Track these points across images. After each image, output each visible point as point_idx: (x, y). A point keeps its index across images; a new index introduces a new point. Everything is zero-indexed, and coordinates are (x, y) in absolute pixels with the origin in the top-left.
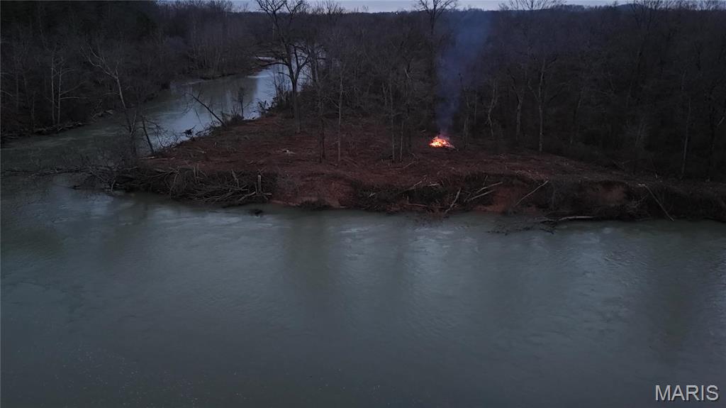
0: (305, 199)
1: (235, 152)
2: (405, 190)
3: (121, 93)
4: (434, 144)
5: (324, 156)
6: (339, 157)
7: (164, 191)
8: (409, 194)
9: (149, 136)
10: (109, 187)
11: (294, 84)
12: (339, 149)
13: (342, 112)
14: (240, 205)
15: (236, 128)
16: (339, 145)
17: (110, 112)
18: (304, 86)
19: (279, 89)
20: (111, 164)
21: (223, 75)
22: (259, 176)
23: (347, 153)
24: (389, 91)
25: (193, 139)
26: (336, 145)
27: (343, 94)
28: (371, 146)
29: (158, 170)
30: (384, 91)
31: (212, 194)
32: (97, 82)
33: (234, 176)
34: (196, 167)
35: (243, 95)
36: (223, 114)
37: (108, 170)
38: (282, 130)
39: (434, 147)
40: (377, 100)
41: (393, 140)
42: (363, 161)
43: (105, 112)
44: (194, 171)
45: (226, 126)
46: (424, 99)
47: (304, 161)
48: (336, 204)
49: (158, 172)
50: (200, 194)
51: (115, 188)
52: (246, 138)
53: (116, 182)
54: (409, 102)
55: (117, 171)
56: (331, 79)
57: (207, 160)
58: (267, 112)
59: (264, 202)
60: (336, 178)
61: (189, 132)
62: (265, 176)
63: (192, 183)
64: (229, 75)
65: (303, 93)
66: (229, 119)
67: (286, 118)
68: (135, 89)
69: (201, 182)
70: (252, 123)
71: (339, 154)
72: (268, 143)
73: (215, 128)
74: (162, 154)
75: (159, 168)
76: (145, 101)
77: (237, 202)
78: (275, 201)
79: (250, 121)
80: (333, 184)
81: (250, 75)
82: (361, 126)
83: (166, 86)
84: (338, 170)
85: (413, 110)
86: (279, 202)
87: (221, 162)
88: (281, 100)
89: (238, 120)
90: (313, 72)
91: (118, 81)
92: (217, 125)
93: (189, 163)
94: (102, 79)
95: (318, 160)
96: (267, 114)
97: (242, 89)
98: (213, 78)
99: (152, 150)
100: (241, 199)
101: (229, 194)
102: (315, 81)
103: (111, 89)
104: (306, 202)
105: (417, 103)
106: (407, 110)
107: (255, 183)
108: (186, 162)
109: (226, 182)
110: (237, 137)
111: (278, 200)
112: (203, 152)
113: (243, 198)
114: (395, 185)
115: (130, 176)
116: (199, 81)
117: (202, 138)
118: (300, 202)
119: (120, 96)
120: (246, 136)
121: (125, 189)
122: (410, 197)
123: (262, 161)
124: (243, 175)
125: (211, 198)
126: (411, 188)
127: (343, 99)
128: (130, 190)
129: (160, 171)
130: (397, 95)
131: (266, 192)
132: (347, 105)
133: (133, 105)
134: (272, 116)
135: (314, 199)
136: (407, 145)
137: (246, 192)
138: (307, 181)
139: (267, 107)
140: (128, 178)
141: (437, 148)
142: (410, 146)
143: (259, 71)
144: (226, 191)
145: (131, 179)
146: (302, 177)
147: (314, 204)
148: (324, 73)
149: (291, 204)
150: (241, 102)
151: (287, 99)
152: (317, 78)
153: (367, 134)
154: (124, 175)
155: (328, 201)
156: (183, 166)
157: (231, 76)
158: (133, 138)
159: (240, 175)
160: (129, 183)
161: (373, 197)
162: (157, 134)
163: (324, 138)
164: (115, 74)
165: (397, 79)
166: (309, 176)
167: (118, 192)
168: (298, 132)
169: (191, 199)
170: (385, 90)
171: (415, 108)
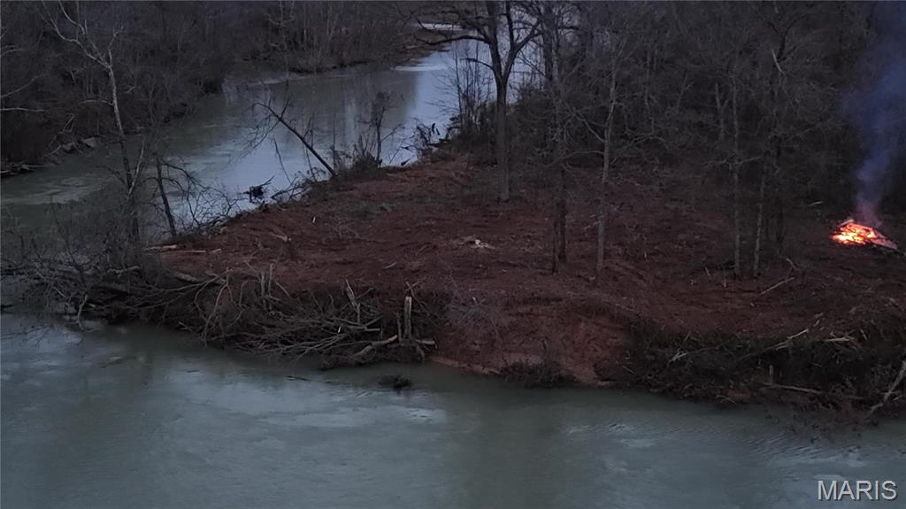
0: (514, 359)
1: (356, 241)
2: (765, 350)
3: (115, 101)
4: (845, 237)
5: (562, 257)
6: (600, 260)
7: (190, 325)
8: (774, 358)
9: (169, 199)
10: (72, 310)
11: (502, 85)
12: (601, 241)
13: (611, 152)
14: (360, 365)
15: (362, 186)
16: (601, 230)
17: (91, 142)
18: (525, 91)
19: (465, 97)
20: (82, 259)
21: (342, 65)
22: (409, 299)
23: (620, 251)
24: (730, 103)
25: (265, 209)
26: (594, 231)
27: (617, 110)
28: (681, 237)
29: (183, 276)
30: (719, 106)
31: (299, 336)
32: (66, 77)
33: (351, 296)
34: (267, 273)
35: (381, 111)
36: (335, 155)
37: (75, 270)
38: (467, 192)
39: (842, 245)
40: (700, 125)
41: (737, 221)
42: (659, 273)
43: (79, 142)
44: (263, 281)
45: (341, 180)
46: (819, 125)
47: (515, 266)
48: (586, 374)
49: (185, 282)
50: (269, 334)
51: (86, 315)
52: (382, 208)
53: (89, 301)
54: (780, 131)
55: (94, 275)
56: (588, 74)
57: (294, 257)
58: (435, 149)
59: (415, 361)
60: (589, 310)
61: (257, 192)
62: (422, 299)
63: (254, 308)
64: (353, 64)
65: (521, 107)
66: (349, 164)
67: (478, 164)
68: (147, 93)
69: (275, 308)
70: (399, 175)
71: (601, 252)
72: (433, 223)
73: (315, 184)
74: (194, 239)
75: (185, 273)
76: (167, 121)
77: (354, 357)
78: (441, 360)
79: (395, 170)
80: (582, 325)
81: (399, 64)
82: (656, 188)
83: (213, 87)
84: (595, 293)
85: (791, 151)
86: (449, 362)
87: (325, 263)
88: (470, 123)
89: (368, 167)
90: (547, 56)
91: (112, 73)
92: (320, 178)
93: (253, 262)
94: (79, 70)
95: (549, 265)
96: (435, 153)
97: (381, 96)
98: (319, 71)
99: (173, 231)
100: (363, 352)
101: (336, 338)
102: (551, 78)
103: (96, 92)
104: (514, 367)
105: (800, 135)
106: (773, 152)
107: (397, 314)
108: (246, 260)
109: (332, 311)
110: (364, 204)
111: (447, 356)
112: (285, 239)
113: (368, 348)
114: (739, 335)
115: (120, 287)
116: (288, 76)
117: (286, 206)
118: (502, 365)
119: (113, 108)
120: (384, 205)
121: (108, 317)
122: (776, 369)
123: (416, 264)
124: (371, 294)
125: (296, 345)
126: (781, 346)
127: (616, 122)
128: (119, 319)
129: (189, 278)
130: (751, 114)
131: (422, 337)
132: (625, 137)
133: (138, 128)
134: (445, 159)
135: (535, 360)
136: (773, 237)
137: (374, 336)
138: (518, 314)
139: (435, 139)
140: (113, 291)
141: (852, 246)
142: (780, 239)
143: (423, 56)
144: (330, 332)
145: (122, 296)
146: (508, 305)
147: (532, 372)
148: (573, 61)
149: (479, 368)
150: (378, 126)
151: (481, 120)
152: (555, 73)
153: (672, 206)
154: (107, 285)
155: (567, 365)
156: (240, 269)
157: (359, 67)
158: (133, 202)
159: (366, 294)
160: (116, 304)
161: (681, 362)
162: (185, 194)
163: (564, 213)
164: (108, 59)
165: (752, 76)
166: (525, 303)
167: (89, 324)
168: (505, 195)
169: (251, 346)
170: (722, 102)
171: (796, 146)
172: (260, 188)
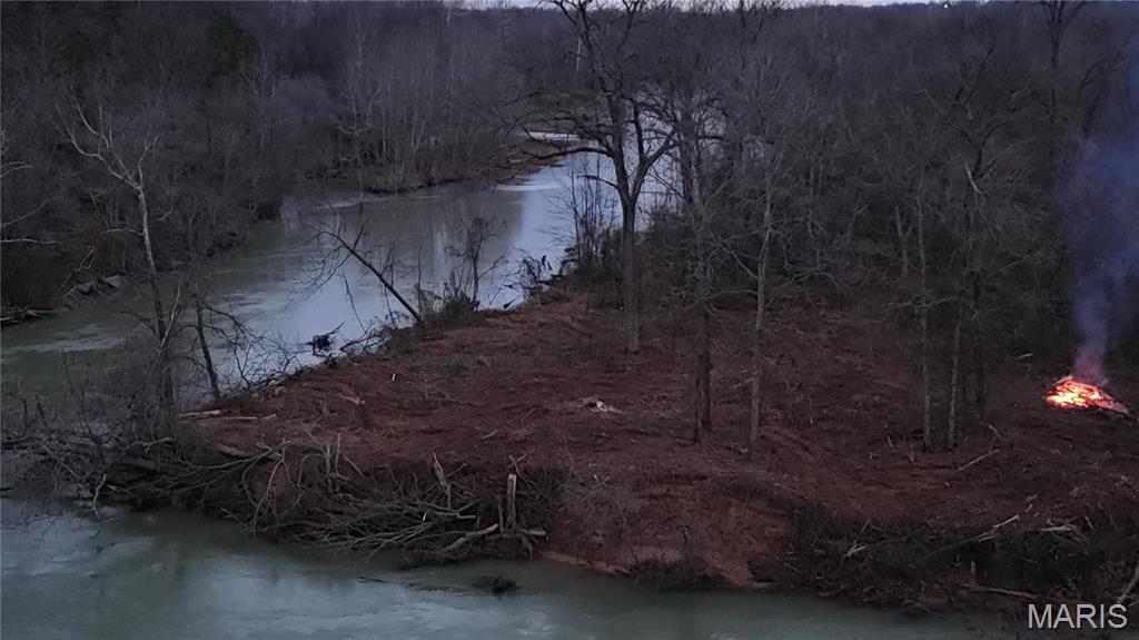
0: (646, 554)
1: (446, 404)
2: (965, 542)
3: (146, 231)
4: (1062, 399)
5: (707, 423)
6: (755, 428)
7: (235, 511)
8: (976, 553)
10: (86, 493)
11: (630, 208)
12: (755, 403)
13: (766, 293)
14: (449, 562)
15: (455, 333)
16: (755, 389)
17: (114, 281)
18: (658, 215)
19: (583, 222)
20: (100, 428)
21: (430, 184)
22: (512, 477)
23: (780, 415)
24: (915, 231)
25: (332, 364)
26: (747, 390)
27: (773, 241)
28: (856, 397)
29: (228, 450)
30: (900, 234)
31: (373, 526)
32: (86, 200)
33: (440, 474)
34: (333, 443)
35: (475, 246)
36: (420, 294)
37: (92, 443)
38: (586, 341)
39: (1059, 408)
40: (878, 257)
41: (926, 379)
42: (829, 444)
43: (100, 281)
44: (328, 455)
45: (428, 327)
46: (1026, 258)
47: (646, 434)
48: (738, 574)
49: (228, 456)
50: (336, 523)
51: (105, 499)
52: (480, 362)
53: (108, 482)
54: (977, 265)
55: (115, 449)
56: (736, 194)
57: (367, 425)
58: (546, 288)
59: (520, 555)
60: (743, 491)
61: (322, 342)
62: (529, 477)
63: (317, 490)
64: (446, 181)
65: (654, 235)
66: (438, 306)
67: (600, 306)
68: (185, 219)
69: (343, 489)
70: (501, 321)
71: (755, 416)
72: (543, 380)
73: (395, 332)
74: (243, 403)
75: (231, 445)
76: (211, 254)
77: (442, 552)
78: (554, 556)
79: (495, 313)
80: (732, 511)
81: (500, 182)
82: (824, 337)
83: (269, 212)
84: (749, 469)
85: (992, 290)
86: (564, 559)
87: (406, 432)
88: (590, 255)
89: (461, 310)
90: (685, 173)
91: (142, 196)
92: (402, 324)
93: (316, 432)
94: (102, 192)
95: (689, 434)
96: (546, 293)
97: (478, 222)
98: (401, 191)
99: (216, 393)
100: (454, 545)
101: (420, 528)
102: (690, 200)
103: (122, 219)
104: (647, 563)
105: (1003, 270)
106: (970, 291)
107: (498, 497)
108: (307, 429)
109: (415, 493)
110: (457, 357)
111: (562, 551)
112: (357, 401)
113: (461, 540)
114: (930, 522)
115: (150, 465)
116: (363, 198)
117: (359, 360)
118: (631, 561)
119: (142, 238)
120: (481, 357)
121: (132, 502)
122: (978, 567)
123: (521, 433)
124: (465, 472)
125: (370, 537)
126: (985, 536)
127: (772, 254)
128: (145, 505)
129: (234, 451)
130: (940, 244)
131: (529, 527)
132: (785, 273)
133: (175, 263)
134: (558, 299)
135: (672, 555)
136: (972, 398)
137: (469, 524)
138: (651, 496)
139: (546, 275)
140: (139, 469)
141: (1071, 410)
142: (980, 401)
143: (531, 172)
144: (413, 519)
145: (149, 475)
146: (638, 486)
147: (669, 570)
148: (718, 178)
149: (601, 566)
150: (475, 259)
151: (603, 252)
152: (696, 193)
153: (844, 359)
154: (132, 461)
155: (714, 561)
156: (298, 441)
157: (452, 185)
158: (166, 357)
159: (459, 471)
160: (142, 485)
161: (858, 558)
162: (232, 345)
163: (708, 368)
164: (137, 178)
165: (942, 196)
166: (660, 481)
167: (108, 510)
168: (634, 346)
169: (313, 539)
170: (904, 229)
171: (998, 284)
172: (326, 337)
